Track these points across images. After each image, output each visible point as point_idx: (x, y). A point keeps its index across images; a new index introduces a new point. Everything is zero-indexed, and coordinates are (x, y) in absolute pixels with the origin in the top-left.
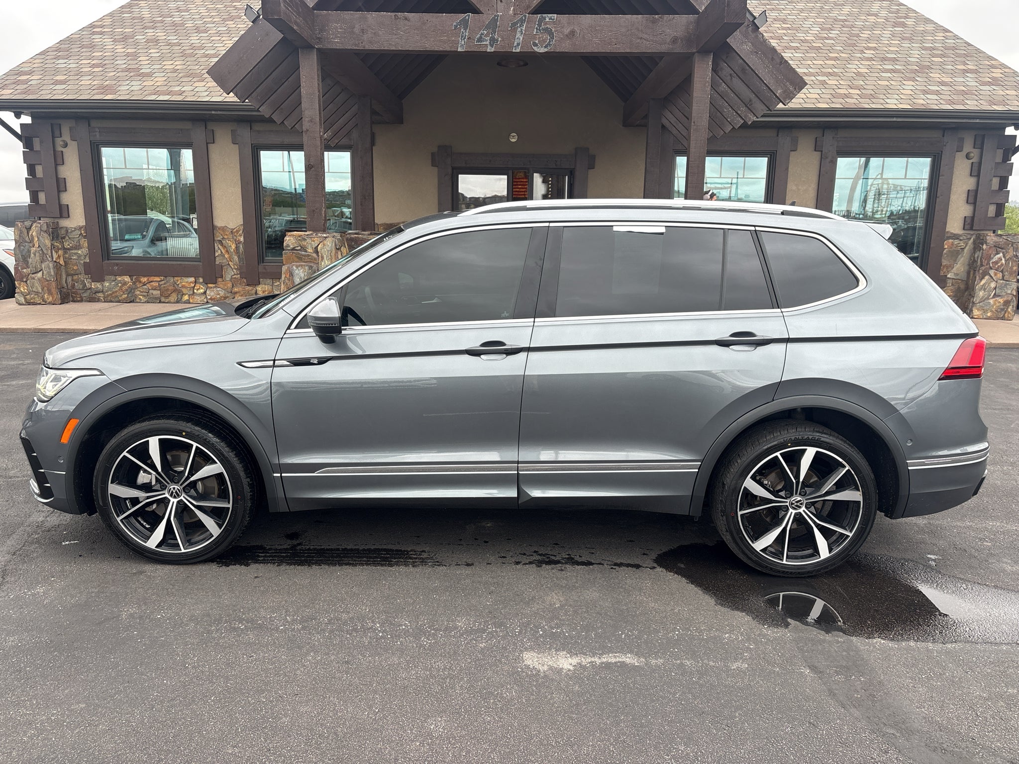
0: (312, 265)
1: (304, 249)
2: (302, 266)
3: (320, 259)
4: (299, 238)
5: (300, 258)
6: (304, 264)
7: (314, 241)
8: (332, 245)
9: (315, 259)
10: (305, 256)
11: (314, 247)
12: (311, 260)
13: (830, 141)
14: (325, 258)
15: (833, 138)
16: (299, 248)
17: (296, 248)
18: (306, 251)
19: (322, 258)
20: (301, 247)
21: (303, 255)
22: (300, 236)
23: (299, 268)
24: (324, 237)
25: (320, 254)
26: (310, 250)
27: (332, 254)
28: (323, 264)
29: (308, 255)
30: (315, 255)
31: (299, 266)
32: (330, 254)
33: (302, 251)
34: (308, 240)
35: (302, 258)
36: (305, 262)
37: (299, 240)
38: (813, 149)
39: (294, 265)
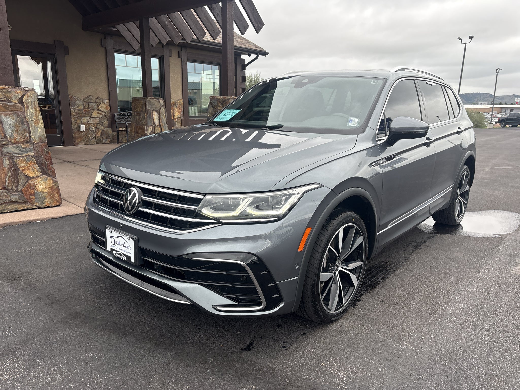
0: (19, 113)
1: (9, 100)
2: (10, 114)
3: (26, 108)
4: (4, 91)
5: (6, 108)
6: (11, 113)
7: (17, 93)
8: (35, 96)
9: (21, 109)
10: (11, 106)
11: (18, 98)
12: (18, 110)
13: (184, 53)
14: (30, 107)
15: (185, 52)
16: (5, 99)
17: (2, 99)
18: (11, 102)
19: (28, 107)
20: (7, 98)
21: (9, 105)
22: (4, 89)
23: (7, 116)
24: (26, 90)
25: (25, 104)
26: (15, 101)
27: (35, 104)
28: (29, 112)
29: (14, 106)
30: (19, 105)
31: (7, 114)
32: (34, 104)
33: (7, 102)
34: (13, 93)
35: (8, 108)
36: (12, 111)
37: (4, 92)
38: (178, 57)
39: (2, 114)
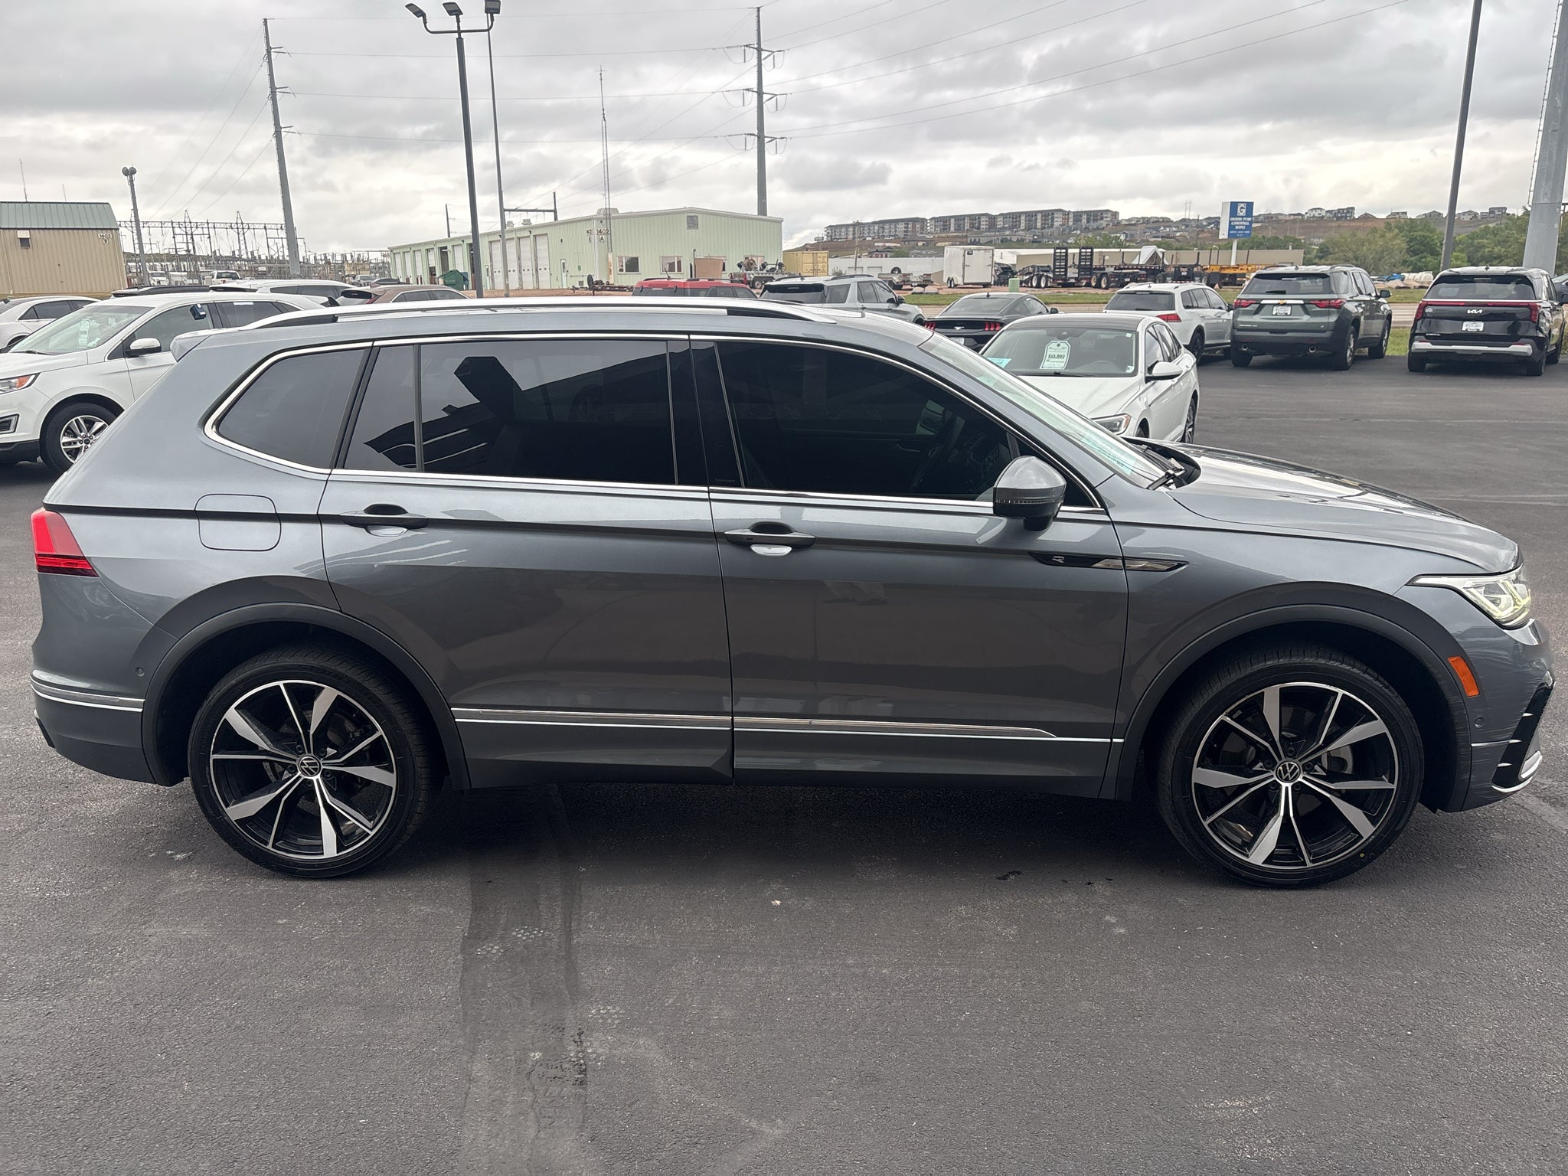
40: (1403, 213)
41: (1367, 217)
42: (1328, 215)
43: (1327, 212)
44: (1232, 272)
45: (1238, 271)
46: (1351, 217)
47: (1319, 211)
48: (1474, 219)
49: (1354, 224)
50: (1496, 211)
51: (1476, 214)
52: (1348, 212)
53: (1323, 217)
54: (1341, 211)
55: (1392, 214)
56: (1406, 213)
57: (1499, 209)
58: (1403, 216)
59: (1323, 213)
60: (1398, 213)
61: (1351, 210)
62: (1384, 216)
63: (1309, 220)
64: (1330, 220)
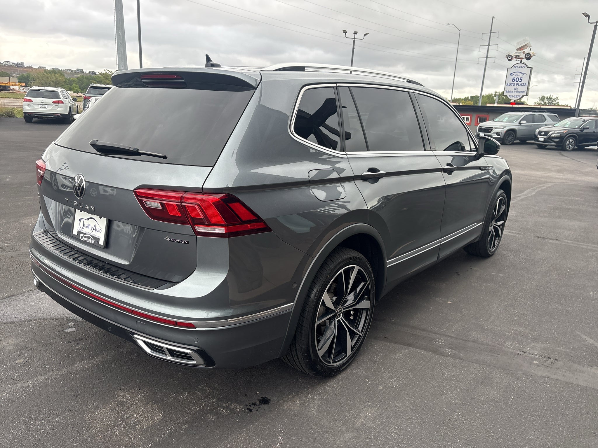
40: (44, 67)
41: (29, 67)
42: (13, 64)
43: (12, 63)
44: (4, 85)
45: (7, 85)
46: (23, 67)
47: (9, 63)
48: (71, 72)
49: (25, 69)
50: (79, 70)
51: (72, 71)
52: (21, 64)
53: (11, 65)
54: (19, 64)
55: (40, 67)
56: (45, 67)
57: (80, 69)
58: (44, 68)
59: (11, 64)
60: (42, 67)
61: (22, 64)
62: (37, 68)
63: (5, 66)
64: (15, 67)
